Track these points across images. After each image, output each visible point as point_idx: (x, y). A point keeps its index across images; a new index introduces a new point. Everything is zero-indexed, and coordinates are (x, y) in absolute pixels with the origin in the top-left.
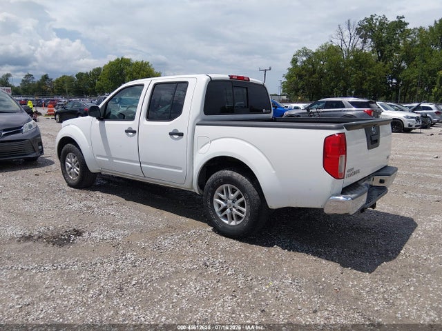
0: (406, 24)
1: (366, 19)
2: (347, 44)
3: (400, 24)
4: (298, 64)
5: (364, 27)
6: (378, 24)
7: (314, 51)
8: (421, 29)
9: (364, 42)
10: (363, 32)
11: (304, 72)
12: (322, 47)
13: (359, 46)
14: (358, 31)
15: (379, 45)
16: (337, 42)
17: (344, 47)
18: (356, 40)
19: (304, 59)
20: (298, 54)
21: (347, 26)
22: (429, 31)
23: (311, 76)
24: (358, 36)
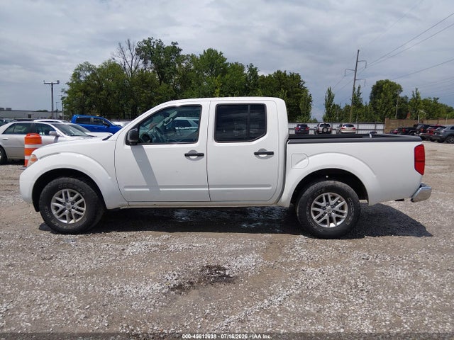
0: (180, 50)
1: (144, 41)
2: (130, 63)
3: (174, 50)
4: (82, 79)
5: (144, 48)
6: (155, 47)
7: (97, 67)
8: (193, 56)
9: (145, 63)
10: (143, 53)
11: (89, 88)
12: (105, 64)
13: (141, 66)
14: (138, 52)
15: (160, 67)
16: (119, 60)
17: (127, 67)
18: (138, 60)
19: (88, 74)
20: (80, 68)
21: (127, 45)
22: (199, 58)
23: (98, 92)
24: (139, 57)
